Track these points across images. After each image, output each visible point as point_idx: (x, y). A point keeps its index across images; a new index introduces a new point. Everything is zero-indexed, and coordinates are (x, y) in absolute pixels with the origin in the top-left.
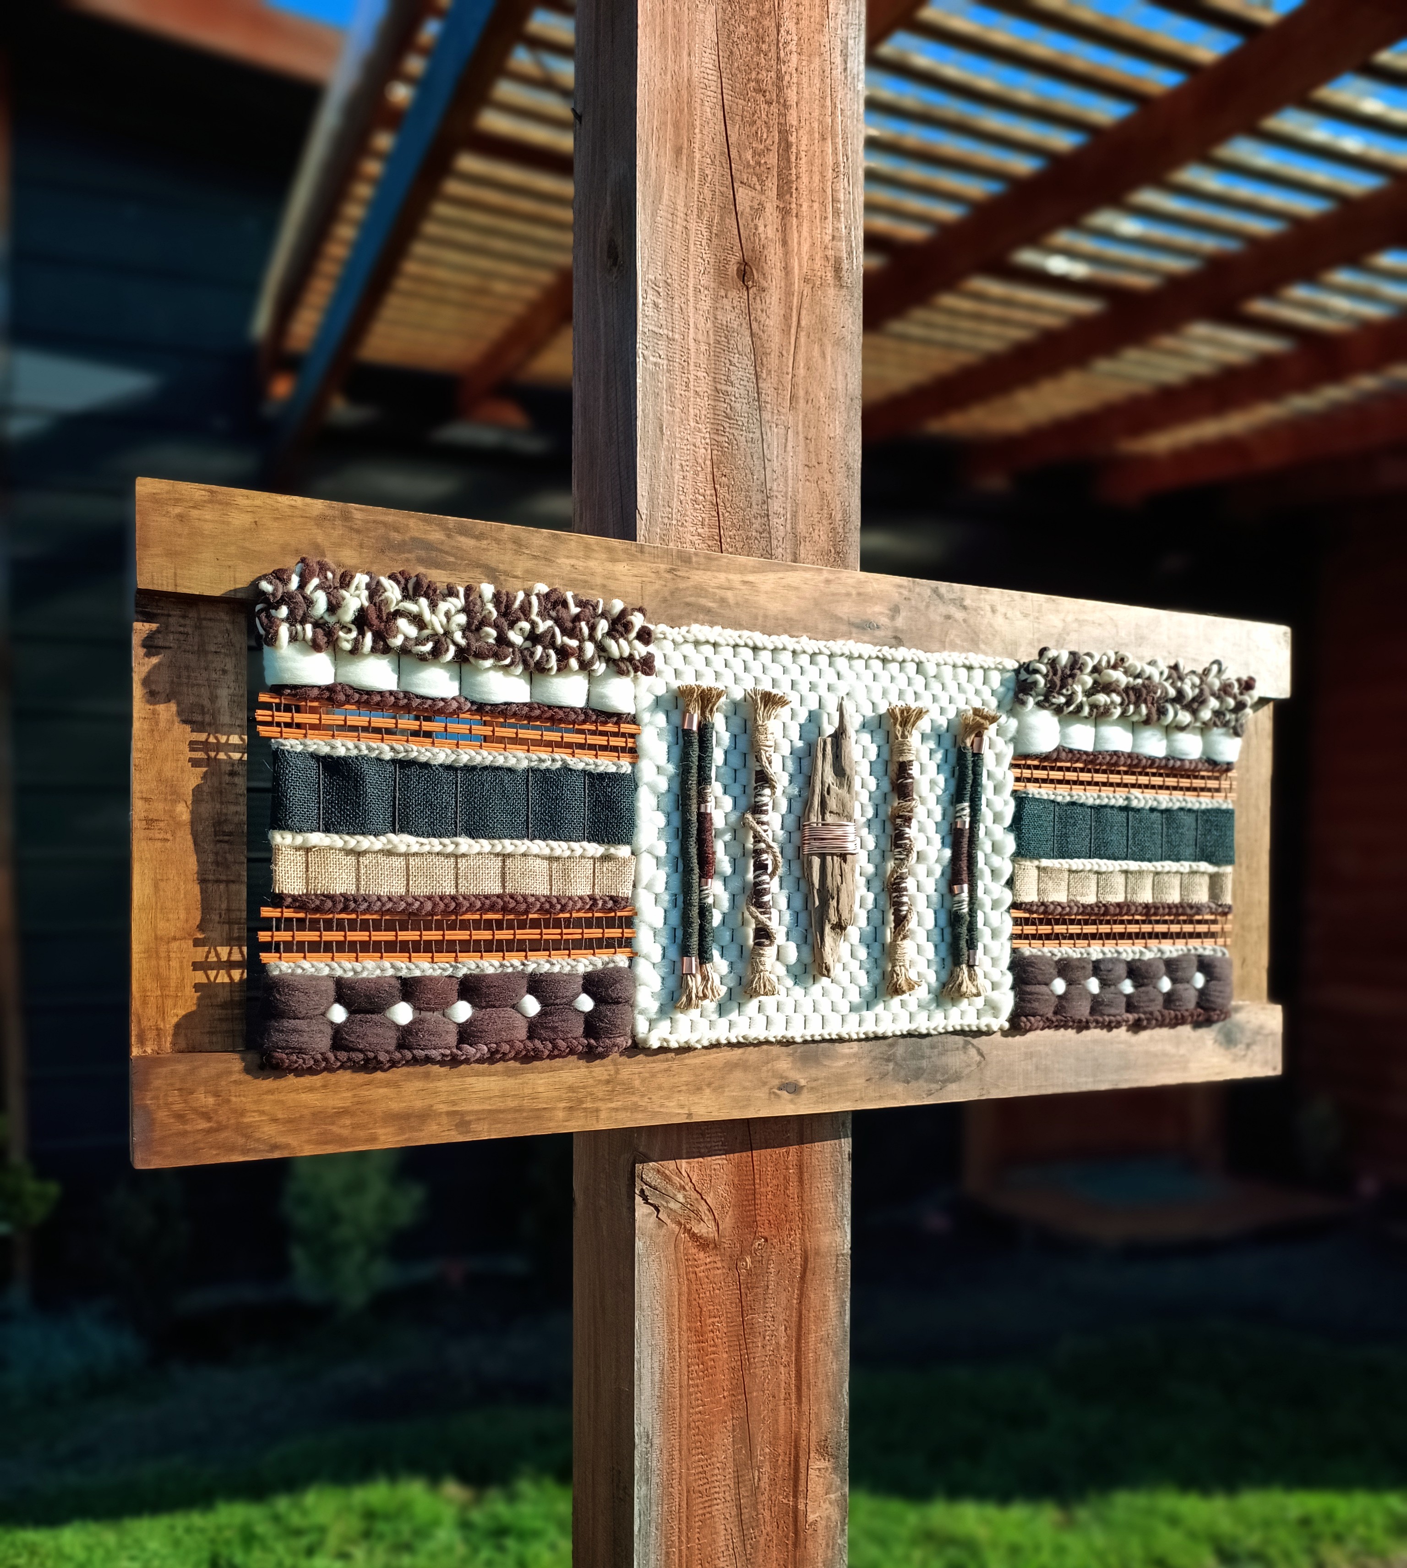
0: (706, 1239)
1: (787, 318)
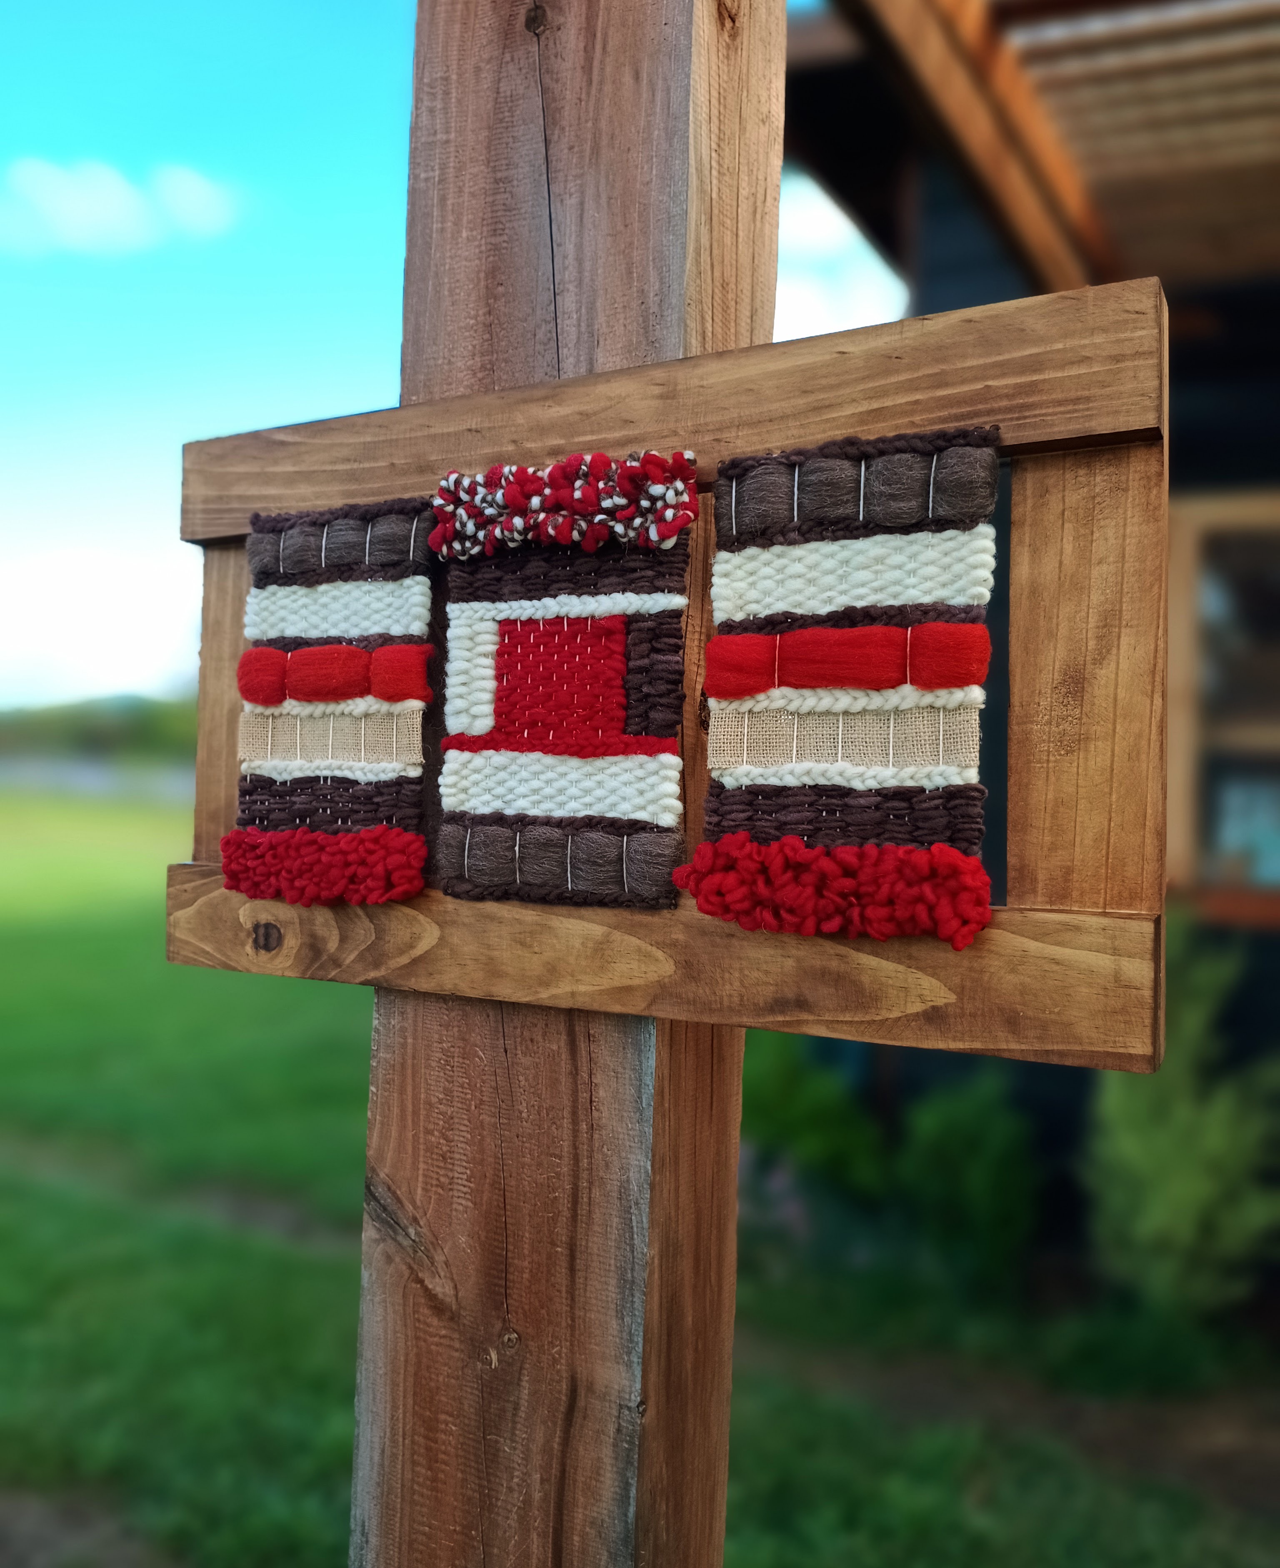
0: (442, 1302)
1: (588, 51)
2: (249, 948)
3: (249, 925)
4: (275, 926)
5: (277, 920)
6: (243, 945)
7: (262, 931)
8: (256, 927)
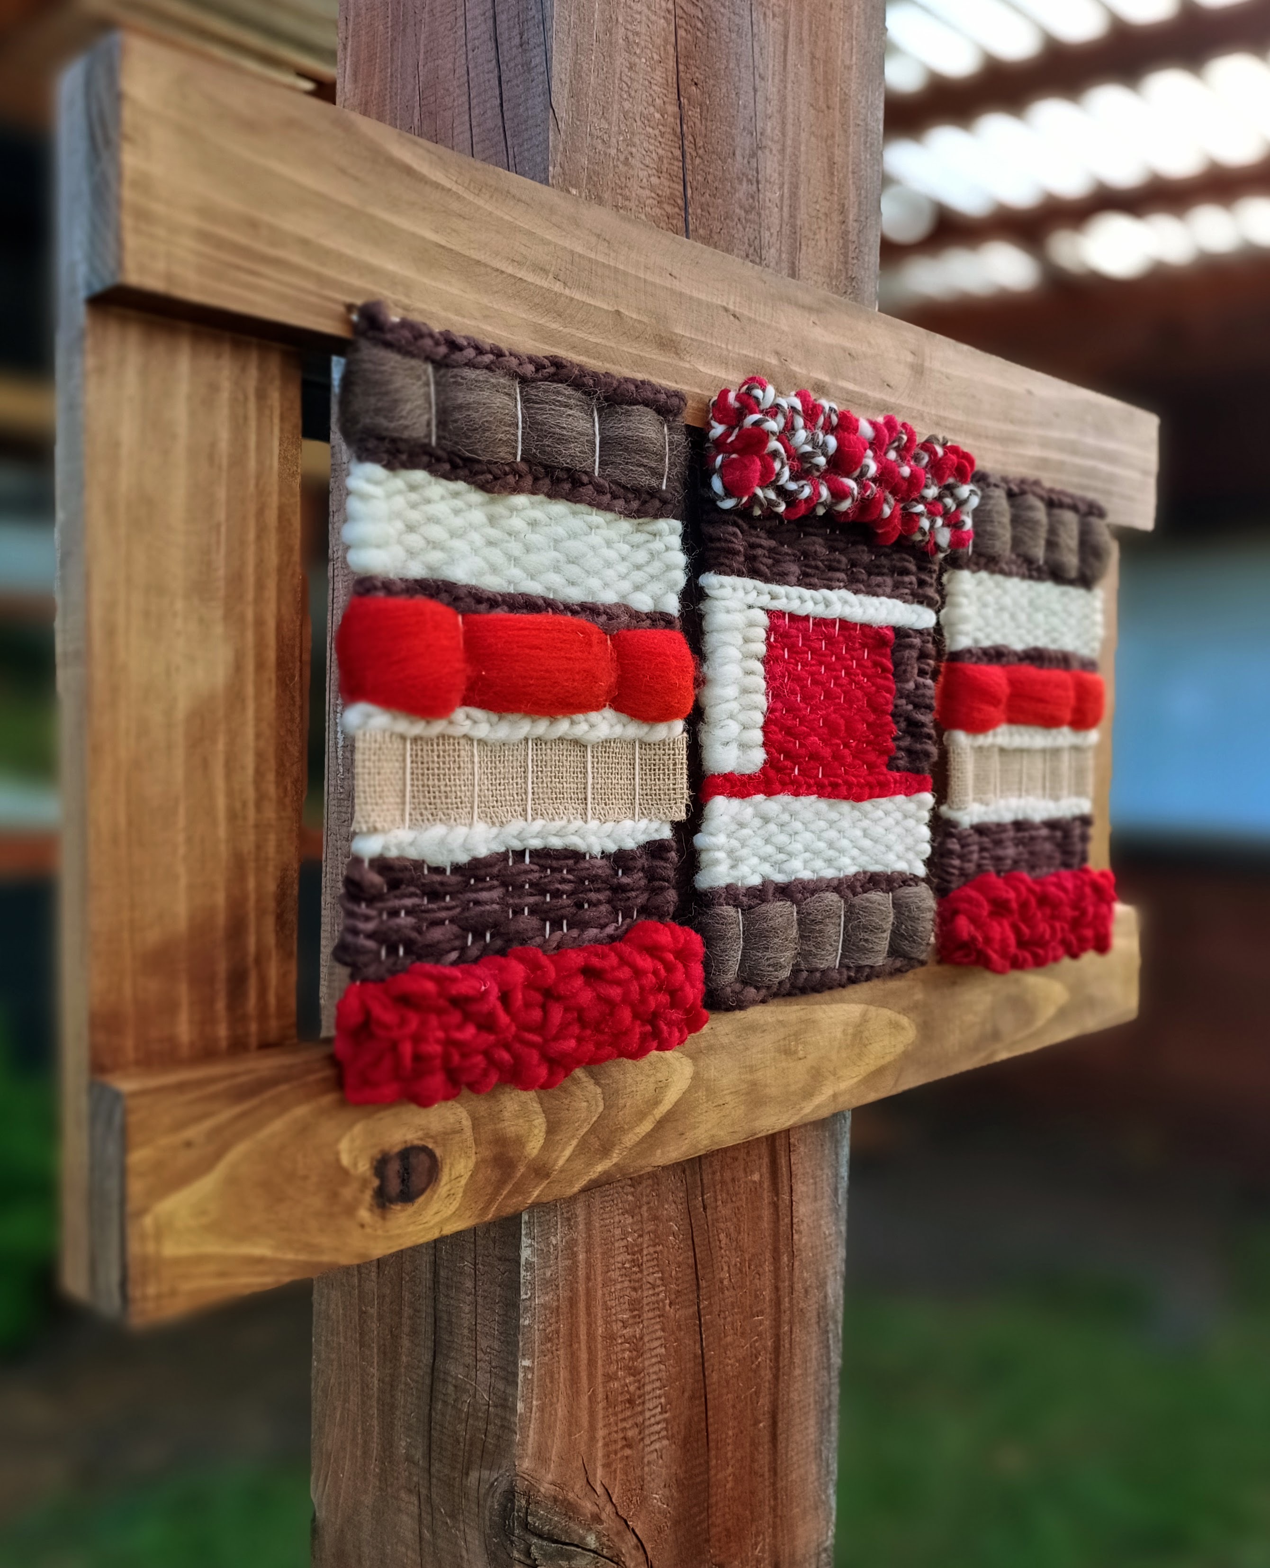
2: (364, 1214)
3: (364, 1167)
4: (424, 1149)
5: (428, 1136)
6: (350, 1210)
7: (394, 1167)
8: (381, 1165)
